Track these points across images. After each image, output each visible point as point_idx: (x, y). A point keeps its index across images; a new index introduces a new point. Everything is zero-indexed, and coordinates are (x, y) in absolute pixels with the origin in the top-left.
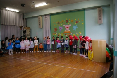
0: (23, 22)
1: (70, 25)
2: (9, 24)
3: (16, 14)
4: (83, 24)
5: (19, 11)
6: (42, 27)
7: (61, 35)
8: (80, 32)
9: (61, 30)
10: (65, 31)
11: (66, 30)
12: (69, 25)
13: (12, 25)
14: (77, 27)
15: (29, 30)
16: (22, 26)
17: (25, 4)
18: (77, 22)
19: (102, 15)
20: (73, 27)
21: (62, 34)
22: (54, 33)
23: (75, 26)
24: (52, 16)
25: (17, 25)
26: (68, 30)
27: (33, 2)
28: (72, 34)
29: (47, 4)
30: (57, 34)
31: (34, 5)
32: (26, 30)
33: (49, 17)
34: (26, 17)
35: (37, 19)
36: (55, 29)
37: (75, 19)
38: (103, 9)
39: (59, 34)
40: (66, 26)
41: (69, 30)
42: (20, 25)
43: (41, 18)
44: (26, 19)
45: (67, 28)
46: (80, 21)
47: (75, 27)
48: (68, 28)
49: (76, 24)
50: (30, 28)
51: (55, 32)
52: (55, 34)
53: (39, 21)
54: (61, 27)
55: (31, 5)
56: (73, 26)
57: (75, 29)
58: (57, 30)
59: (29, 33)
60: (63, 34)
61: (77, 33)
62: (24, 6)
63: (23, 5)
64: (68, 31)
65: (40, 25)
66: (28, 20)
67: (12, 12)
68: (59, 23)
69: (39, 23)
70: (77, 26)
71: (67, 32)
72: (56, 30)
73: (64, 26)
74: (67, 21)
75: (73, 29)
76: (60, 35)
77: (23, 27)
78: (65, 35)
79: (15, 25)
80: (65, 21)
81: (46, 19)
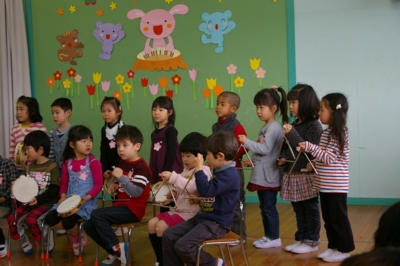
1: (181, 9)
7: (114, 85)
8: (255, 64)
9: (108, 46)
10: (141, 56)
11: (148, 49)
12: (168, 7)
14: (233, 25)
20: (202, 27)
21: (120, 79)
22: (58, 76)
23: (216, 17)
26: (163, 49)
28: (192, 74)
30: (78, 78)
36: (62, 39)
39: (97, 78)
40: (148, 19)
41: (170, 47)
45: (158, 30)
47: (217, 25)
48: (166, 32)
51: (68, 65)
52: (67, 84)
54: (109, 27)
56: (206, 16)
57: (218, 38)
58: (80, 46)
60: (130, 75)
61: (232, 69)
64: (161, 58)
70: (228, 14)
71: (156, 66)
72: (71, 47)
73: (135, 13)
75: (205, 40)
76: (106, 86)
78: (145, 83)
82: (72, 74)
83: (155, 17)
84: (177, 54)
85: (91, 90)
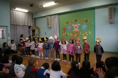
0: (32, 22)
1: (79, 24)
2: (18, 24)
3: (25, 14)
4: (92, 23)
5: (28, 11)
6: (50, 27)
8: (89, 32)
9: (69, 29)
10: (74, 31)
11: (75, 30)
12: (78, 24)
13: (22, 25)
14: (86, 27)
15: (38, 30)
16: (31, 25)
17: (33, 4)
18: (86, 21)
19: (113, 13)
20: (82, 27)
21: (71, 34)
22: (63, 33)
23: (84, 25)
24: (61, 16)
25: (26, 25)
26: (77, 30)
27: (42, 1)
28: (81, 33)
29: (55, 4)
30: (65, 33)
31: (42, 5)
32: (35, 30)
33: (57, 16)
34: (34, 17)
35: (46, 19)
36: (63, 28)
37: (85, 19)
38: (115, 7)
39: (68, 33)
41: (78, 29)
42: (29, 25)
43: (49, 17)
44: (35, 19)
45: (76, 27)
46: (89, 20)
47: (84, 27)
48: (77, 27)
49: (85, 23)
50: (38, 27)
51: (64, 32)
52: (64, 34)
53: (48, 21)
54: (69, 27)
55: (40, 5)
56: (83, 25)
57: (84, 28)
58: (66, 29)
59: (38, 32)
60: (72, 33)
61: (86, 33)
62: (33, 6)
63: (31, 5)
64: (76, 31)
65: (48, 24)
66: (36, 20)
67: (21, 13)
68: (67, 23)
69: (48, 22)
70: (86, 25)
71: (75, 32)
72: (64, 29)
73: (73, 25)
74: (76, 21)
75: (82, 29)
76: (69, 35)
77: (32, 27)
78: (74, 34)
79: (24, 25)
80: (73, 20)
81: (54, 18)
82: (64, 33)
83: (76, 25)
84: (78, 30)
85: (67, 35)
